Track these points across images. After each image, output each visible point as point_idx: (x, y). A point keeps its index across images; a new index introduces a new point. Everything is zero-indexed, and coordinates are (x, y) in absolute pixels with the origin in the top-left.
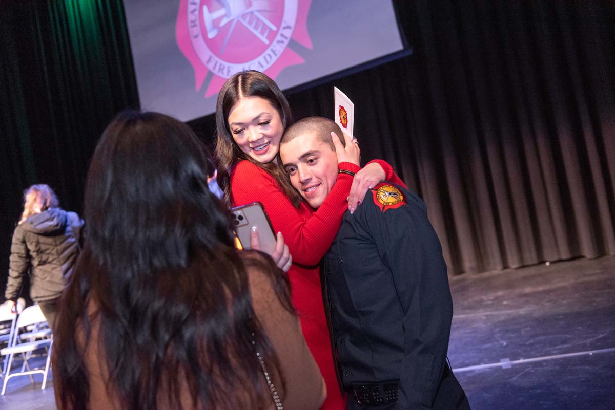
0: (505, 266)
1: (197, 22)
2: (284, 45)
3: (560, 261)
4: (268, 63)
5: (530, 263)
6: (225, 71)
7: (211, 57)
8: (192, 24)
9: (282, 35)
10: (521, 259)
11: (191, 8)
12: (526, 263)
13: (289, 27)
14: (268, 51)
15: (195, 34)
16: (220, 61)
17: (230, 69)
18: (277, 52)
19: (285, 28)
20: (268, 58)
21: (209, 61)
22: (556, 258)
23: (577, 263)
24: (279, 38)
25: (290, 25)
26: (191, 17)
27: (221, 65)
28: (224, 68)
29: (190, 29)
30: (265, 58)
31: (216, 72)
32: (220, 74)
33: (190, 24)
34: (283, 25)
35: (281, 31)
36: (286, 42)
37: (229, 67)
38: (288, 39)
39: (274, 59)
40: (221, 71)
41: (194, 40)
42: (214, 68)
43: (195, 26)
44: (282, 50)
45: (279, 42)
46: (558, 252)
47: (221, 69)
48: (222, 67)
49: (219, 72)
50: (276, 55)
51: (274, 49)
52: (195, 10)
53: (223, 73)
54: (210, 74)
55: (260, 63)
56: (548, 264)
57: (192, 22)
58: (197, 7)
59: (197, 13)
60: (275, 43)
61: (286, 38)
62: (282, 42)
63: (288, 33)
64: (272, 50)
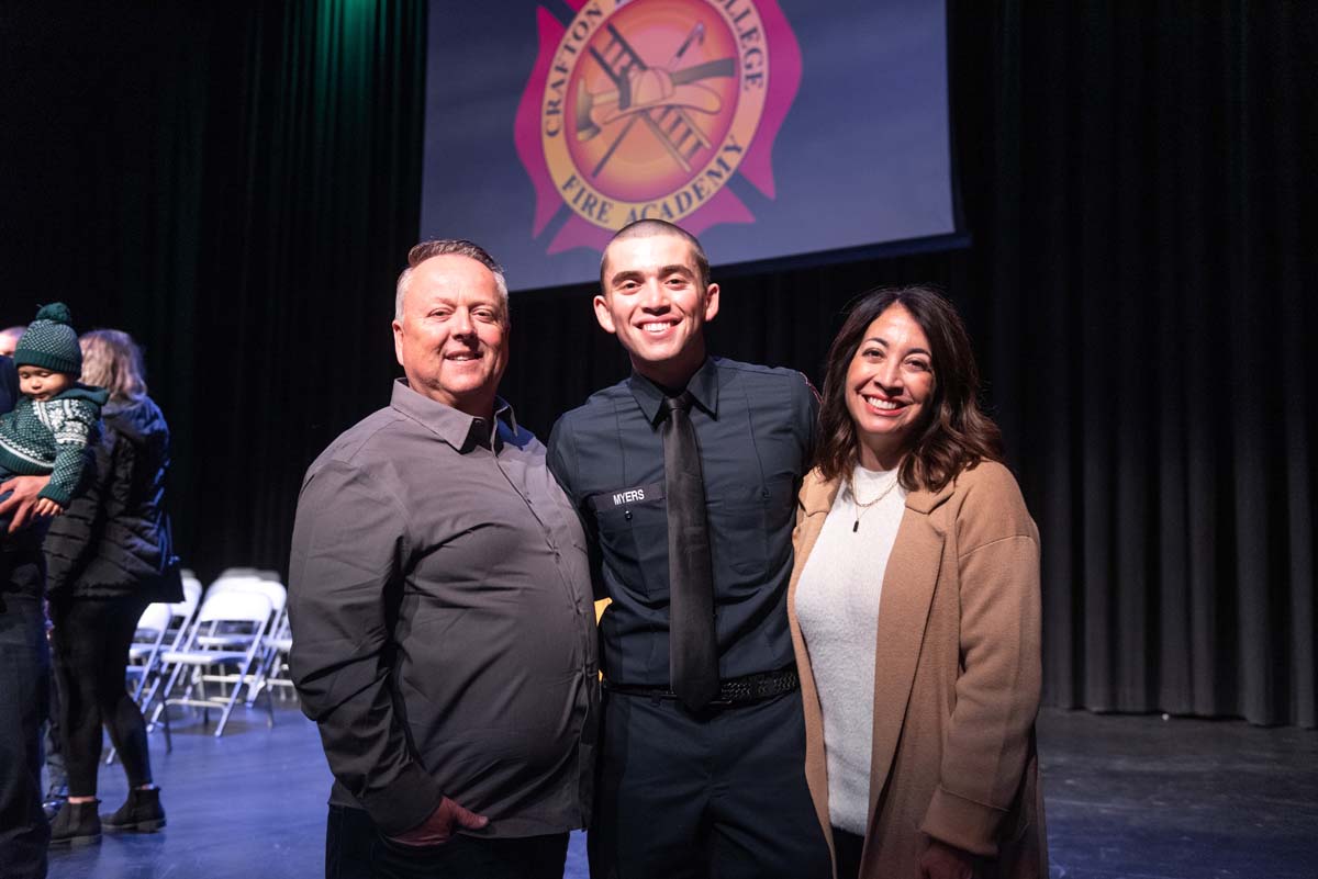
0: (1078, 704)
1: (561, 107)
2: (721, 182)
3: (1192, 716)
4: (681, 210)
5: (1129, 708)
6: (596, 210)
7: (573, 178)
8: (551, 108)
9: (720, 162)
10: (1113, 697)
11: (554, 76)
12: (1120, 708)
13: (737, 149)
14: (688, 188)
15: (552, 127)
16: (589, 189)
17: (607, 207)
18: (703, 193)
19: (728, 149)
20: (684, 199)
21: (568, 185)
22: (1184, 709)
23: (1226, 727)
24: (713, 166)
25: (740, 144)
26: (550, 95)
27: (590, 196)
28: (595, 203)
29: (545, 118)
30: (678, 198)
31: (577, 208)
32: (585, 215)
33: (546, 108)
34: (728, 142)
35: (720, 153)
36: (726, 176)
37: (604, 204)
38: (731, 172)
39: (696, 204)
40: (587, 209)
41: (547, 140)
42: (575, 201)
43: (556, 112)
44: (714, 190)
45: (711, 173)
46: (1192, 699)
47: (588, 206)
48: (592, 201)
49: (583, 209)
50: (700, 197)
51: (699, 185)
52: (561, 82)
53: (591, 213)
54: (565, 211)
55: (665, 207)
56: (1165, 717)
57: (551, 103)
58: (567, 77)
59: (563, 88)
60: (703, 174)
61: (727, 168)
62: (719, 175)
63: (733, 160)
64: (695, 187)
